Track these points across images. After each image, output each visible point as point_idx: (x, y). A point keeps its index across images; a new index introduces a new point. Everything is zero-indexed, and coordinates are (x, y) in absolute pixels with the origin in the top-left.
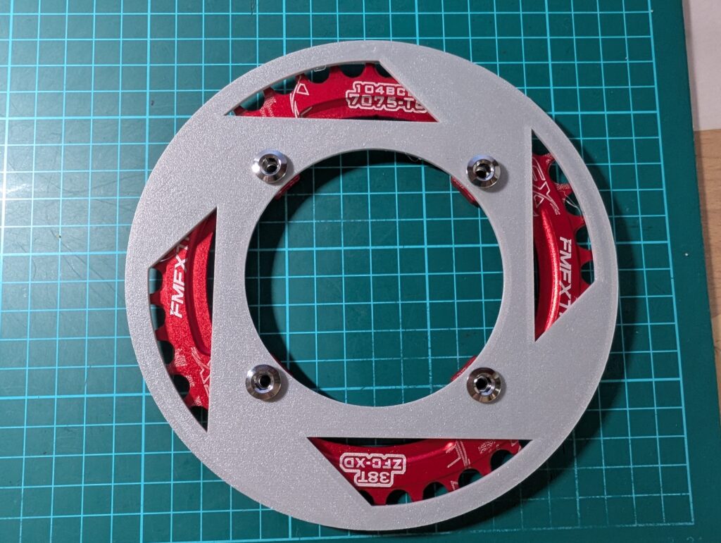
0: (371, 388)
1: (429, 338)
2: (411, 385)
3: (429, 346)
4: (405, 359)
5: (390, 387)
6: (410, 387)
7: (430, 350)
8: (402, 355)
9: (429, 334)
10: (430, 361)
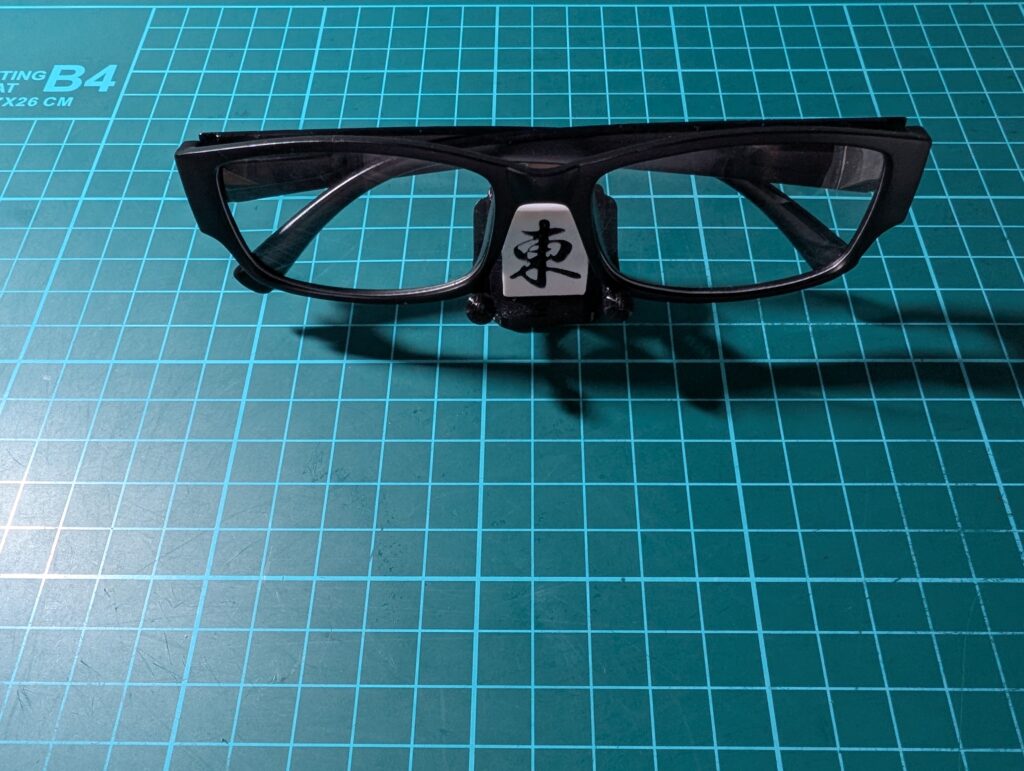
0: (914, 580)
1: (1005, 498)
2: (991, 577)
3: (1008, 510)
4: (967, 531)
5: (950, 580)
6: (990, 580)
7: (1011, 520)
8: (959, 524)
9: (1002, 491)
10: (1017, 537)
